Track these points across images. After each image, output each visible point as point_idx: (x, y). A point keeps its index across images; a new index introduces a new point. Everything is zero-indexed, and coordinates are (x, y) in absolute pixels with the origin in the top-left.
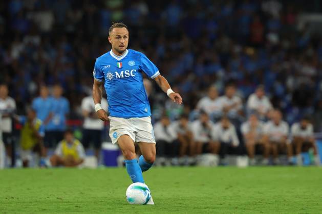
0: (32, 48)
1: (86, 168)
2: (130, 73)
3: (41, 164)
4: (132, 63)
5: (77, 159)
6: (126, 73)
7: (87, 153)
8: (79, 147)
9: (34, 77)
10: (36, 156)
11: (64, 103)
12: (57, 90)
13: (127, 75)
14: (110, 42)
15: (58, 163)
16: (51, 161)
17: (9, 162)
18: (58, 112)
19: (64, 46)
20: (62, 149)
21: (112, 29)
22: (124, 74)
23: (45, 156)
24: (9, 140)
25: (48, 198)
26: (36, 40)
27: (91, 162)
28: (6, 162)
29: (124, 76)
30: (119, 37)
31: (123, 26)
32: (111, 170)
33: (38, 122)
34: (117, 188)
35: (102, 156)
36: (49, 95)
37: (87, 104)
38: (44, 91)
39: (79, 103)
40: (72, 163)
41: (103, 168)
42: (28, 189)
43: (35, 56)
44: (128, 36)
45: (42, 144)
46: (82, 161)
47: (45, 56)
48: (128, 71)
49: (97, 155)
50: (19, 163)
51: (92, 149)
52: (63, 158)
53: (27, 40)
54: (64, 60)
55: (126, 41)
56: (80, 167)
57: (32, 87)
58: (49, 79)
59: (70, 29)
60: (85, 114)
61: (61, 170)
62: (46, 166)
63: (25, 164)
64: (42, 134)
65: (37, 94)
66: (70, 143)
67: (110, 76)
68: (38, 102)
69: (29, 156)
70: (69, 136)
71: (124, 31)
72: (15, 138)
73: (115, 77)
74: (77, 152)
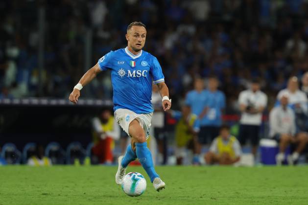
0: (186, 37)
1: (242, 166)
2: (141, 73)
3: (195, 162)
4: (144, 64)
5: (233, 157)
6: (138, 73)
7: (244, 151)
8: (235, 143)
9: (188, 68)
10: (190, 152)
11: (220, 97)
12: (213, 83)
13: (139, 75)
14: (127, 39)
15: (213, 161)
16: (205, 158)
17: (161, 159)
18: (213, 106)
19: (221, 35)
20: (218, 146)
21: (131, 27)
22: (136, 74)
23: (199, 153)
24: (161, 136)
25: (201, 197)
26: (191, 30)
27: (247, 159)
28: (157, 159)
29: (136, 75)
30: (137, 35)
31: (141, 25)
32: (269, 169)
33: (193, 117)
34: (274, 188)
35: (259, 154)
36: (205, 88)
37: (245, 97)
38: (199, 83)
39: (236, 97)
40: (228, 160)
41: (260, 166)
42: (180, 188)
43: (190, 46)
44: (145, 35)
45: (196, 139)
46: (238, 159)
47: (200, 46)
48: (140, 71)
49: (254, 153)
50: (172, 160)
51: (248, 146)
52: (219, 156)
53: (181, 29)
54: (220, 51)
55: (143, 40)
56: (236, 165)
57: (187, 79)
58: (204, 72)
59: (227, 17)
60: (242, 109)
61: (216, 168)
62: (200, 164)
63: (179, 162)
64: (197, 129)
65: (191, 87)
66: (226, 140)
67: (122, 73)
68: (192, 96)
69: (184, 153)
70: (225, 132)
71: (142, 30)
72: (167, 134)
73: (127, 75)
74: (233, 149)
